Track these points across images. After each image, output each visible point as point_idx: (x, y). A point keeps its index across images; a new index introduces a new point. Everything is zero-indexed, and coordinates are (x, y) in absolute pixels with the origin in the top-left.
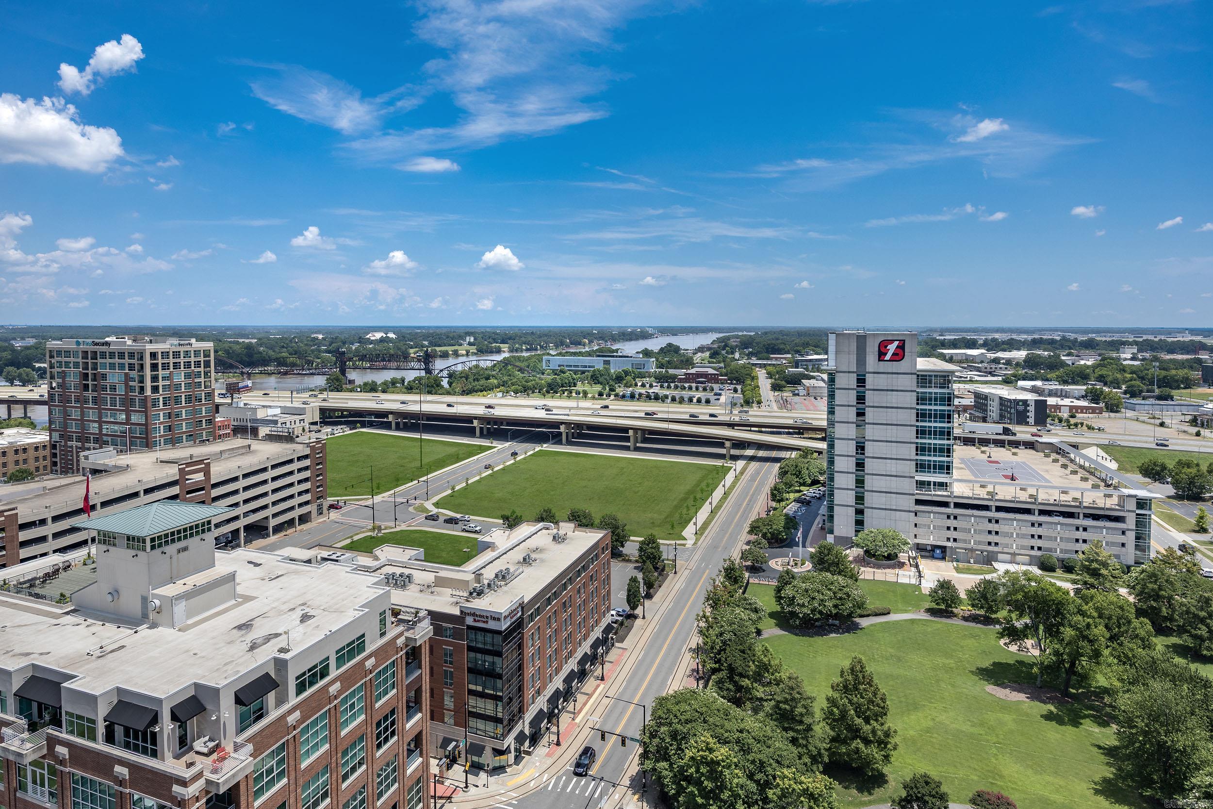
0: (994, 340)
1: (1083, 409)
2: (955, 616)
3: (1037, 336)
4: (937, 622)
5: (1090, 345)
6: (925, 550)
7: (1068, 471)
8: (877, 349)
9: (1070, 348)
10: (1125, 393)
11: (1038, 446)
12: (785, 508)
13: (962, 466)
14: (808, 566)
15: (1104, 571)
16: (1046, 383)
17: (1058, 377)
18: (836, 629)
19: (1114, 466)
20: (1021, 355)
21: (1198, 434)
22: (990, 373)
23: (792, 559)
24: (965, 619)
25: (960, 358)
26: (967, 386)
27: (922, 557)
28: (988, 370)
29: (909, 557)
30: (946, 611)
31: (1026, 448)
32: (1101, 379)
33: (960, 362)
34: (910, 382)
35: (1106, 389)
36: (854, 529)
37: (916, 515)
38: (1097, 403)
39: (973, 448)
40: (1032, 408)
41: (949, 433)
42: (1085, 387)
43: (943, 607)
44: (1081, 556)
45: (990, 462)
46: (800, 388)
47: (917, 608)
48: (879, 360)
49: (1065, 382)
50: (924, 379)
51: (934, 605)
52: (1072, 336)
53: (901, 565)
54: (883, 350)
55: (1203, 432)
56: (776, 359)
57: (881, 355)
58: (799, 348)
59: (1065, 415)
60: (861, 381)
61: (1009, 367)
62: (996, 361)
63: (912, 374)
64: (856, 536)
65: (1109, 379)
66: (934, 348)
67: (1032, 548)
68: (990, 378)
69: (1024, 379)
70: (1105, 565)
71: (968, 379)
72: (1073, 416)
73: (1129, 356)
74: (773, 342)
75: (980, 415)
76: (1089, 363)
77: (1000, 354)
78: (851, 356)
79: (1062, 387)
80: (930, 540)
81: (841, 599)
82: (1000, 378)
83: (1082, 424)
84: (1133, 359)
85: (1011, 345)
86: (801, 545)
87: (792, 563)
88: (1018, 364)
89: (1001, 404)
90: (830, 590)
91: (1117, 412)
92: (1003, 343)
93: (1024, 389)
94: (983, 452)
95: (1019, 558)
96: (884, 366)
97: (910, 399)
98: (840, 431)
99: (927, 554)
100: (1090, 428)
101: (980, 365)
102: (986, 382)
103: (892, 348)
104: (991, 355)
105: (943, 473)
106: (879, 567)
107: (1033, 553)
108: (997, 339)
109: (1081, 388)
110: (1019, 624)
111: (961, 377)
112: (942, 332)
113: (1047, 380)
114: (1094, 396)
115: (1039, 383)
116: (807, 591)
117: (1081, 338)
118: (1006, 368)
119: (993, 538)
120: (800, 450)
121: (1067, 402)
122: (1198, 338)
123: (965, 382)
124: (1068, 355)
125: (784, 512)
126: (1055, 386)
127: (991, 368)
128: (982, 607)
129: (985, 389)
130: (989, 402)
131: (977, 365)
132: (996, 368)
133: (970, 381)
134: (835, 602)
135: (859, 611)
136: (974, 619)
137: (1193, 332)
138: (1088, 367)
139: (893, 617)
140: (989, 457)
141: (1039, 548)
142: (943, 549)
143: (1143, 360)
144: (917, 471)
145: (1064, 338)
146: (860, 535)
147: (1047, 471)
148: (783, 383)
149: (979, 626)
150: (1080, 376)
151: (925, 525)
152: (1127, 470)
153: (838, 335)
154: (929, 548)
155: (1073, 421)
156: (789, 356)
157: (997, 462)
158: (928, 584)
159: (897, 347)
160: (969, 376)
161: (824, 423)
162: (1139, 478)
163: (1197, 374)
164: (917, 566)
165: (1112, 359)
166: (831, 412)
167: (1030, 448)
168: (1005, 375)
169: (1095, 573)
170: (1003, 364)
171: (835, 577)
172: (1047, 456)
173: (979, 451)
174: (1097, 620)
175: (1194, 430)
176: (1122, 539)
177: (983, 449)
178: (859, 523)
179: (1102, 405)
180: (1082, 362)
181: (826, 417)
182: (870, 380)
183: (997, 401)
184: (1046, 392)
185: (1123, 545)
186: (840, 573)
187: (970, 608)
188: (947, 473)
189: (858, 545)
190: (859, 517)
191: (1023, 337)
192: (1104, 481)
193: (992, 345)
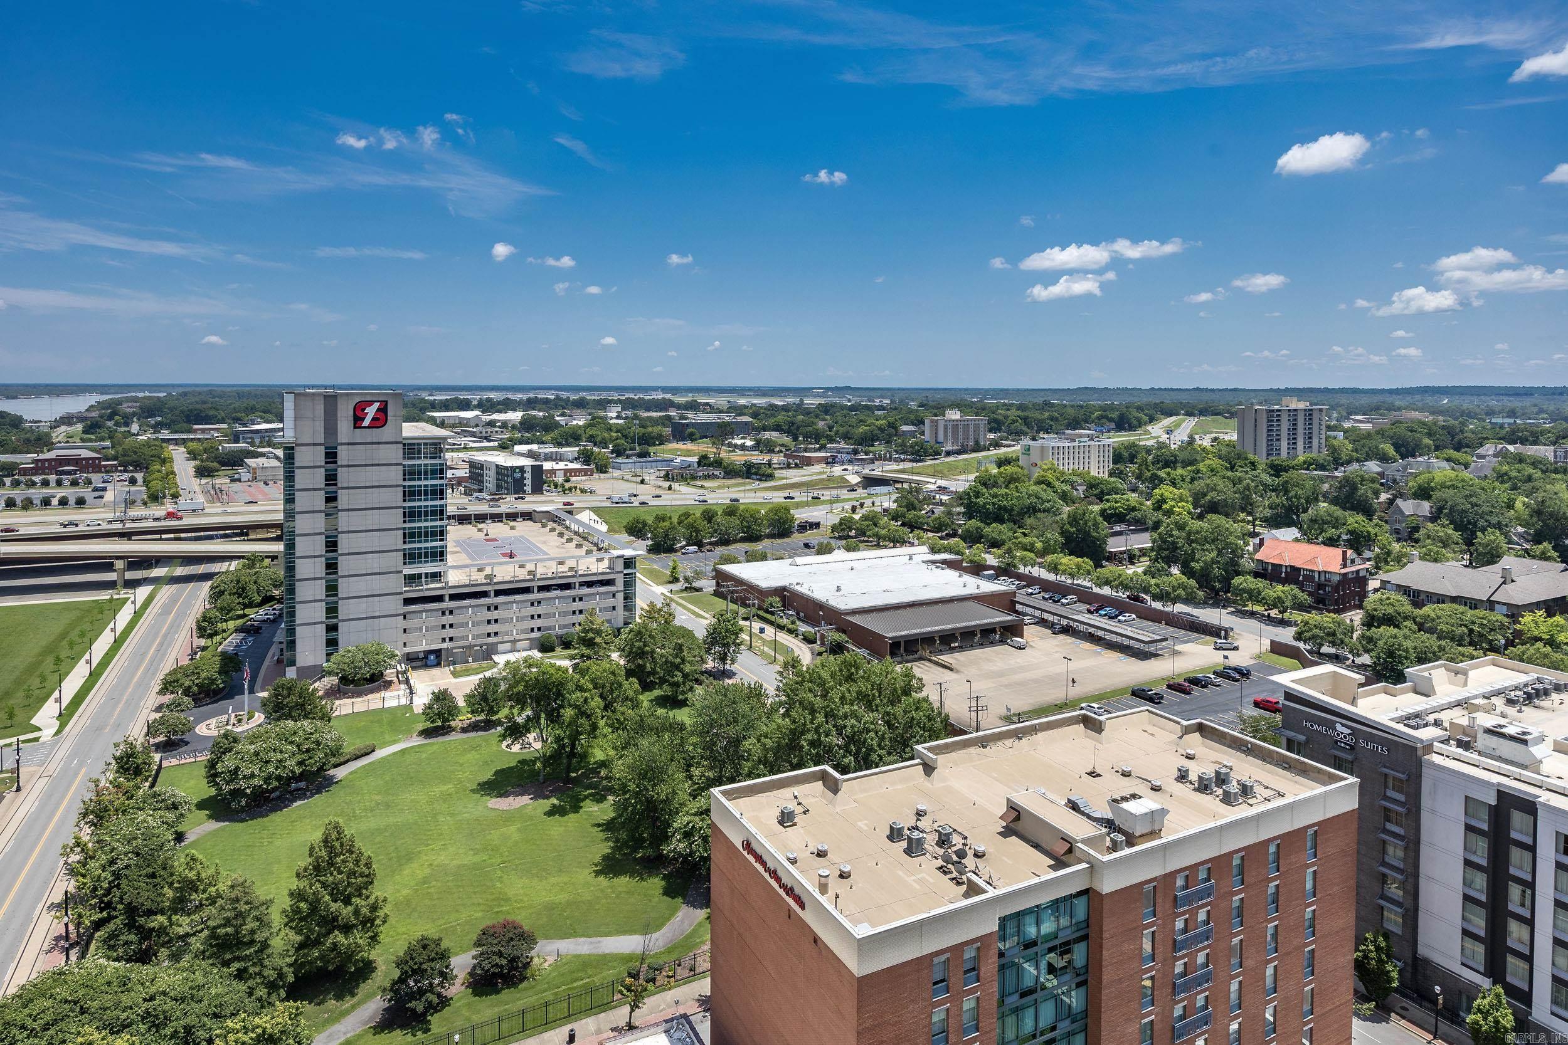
0: (489, 400)
1: (576, 472)
2: (452, 729)
3: (532, 395)
4: (433, 744)
5: (581, 404)
6: (417, 659)
7: (564, 540)
8: (351, 413)
9: (564, 408)
10: (612, 452)
11: (536, 516)
12: (221, 644)
13: (458, 549)
14: (259, 717)
15: (598, 640)
16: (542, 446)
17: (552, 439)
18: (301, 794)
19: (604, 528)
20: (516, 416)
21: (670, 488)
22: (486, 438)
23: (233, 715)
24: (464, 730)
25: (452, 422)
26: (461, 455)
27: (414, 668)
28: (484, 434)
29: (398, 673)
30: (442, 727)
31: (524, 520)
32: (592, 439)
33: (453, 426)
34: (395, 454)
35: (596, 449)
36: (325, 652)
37: (405, 618)
38: (589, 465)
39: (469, 526)
40: (528, 475)
41: (442, 512)
42: (577, 449)
43: (439, 723)
44: (578, 628)
45: (487, 540)
46: (242, 470)
47: (408, 733)
48: (355, 427)
49: (560, 445)
50: (411, 448)
51: (429, 725)
52: (564, 395)
53: (388, 685)
54: (359, 414)
55: (675, 486)
56: (203, 431)
57: (358, 420)
58: (239, 415)
59: (560, 479)
60: (331, 455)
61: (504, 430)
62: (491, 424)
63: (396, 443)
64: (328, 661)
65: (598, 439)
66: (423, 410)
67: (532, 630)
68: (486, 444)
69: (520, 443)
70: (599, 632)
71: (463, 446)
72: (567, 481)
73: (614, 415)
74: (198, 406)
75: (476, 487)
76: (581, 423)
77: (496, 416)
78: (317, 423)
79: (556, 450)
80: (425, 646)
81: (308, 750)
82: (496, 444)
83: (576, 488)
84: (618, 417)
85: (508, 405)
86: (246, 692)
87: (233, 720)
88: (514, 427)
89: (498, 473)
90: (292, 743)
91: (606, 472)
92: (499, 403)
93: (521, 454)
94: (480, 530)
95: (520, 645)
96: (360, 435)
97: (395, 475)
98: (302, 524)
99: (419, 663)
100: (583, 491)
101: (475, 430)
102: (481, 449)
103: (371, 411)
104: (487, 418)
105: (438, 561)
106: (359, 695)
107: (533, 635)
108: (492, 399)
109: (572, 450)
110: (520, 720)
111: (457, 444)
112: (432, 390)
113: (543, 443)
114: (586, 457)
115: (534, 447)
116: (257, 754)
117: (574, 397)
118: (502, 432)
119: (492, 628)
120: (243, 557)
121: (561, 465)
122: (668, 396)
123: (458, 450)
124: (562, 415)
125: (219, 650)
126: (550, 449)
127: (486, 432)
128: (482, 711)
129: (480, 457)
130: (485, 472)
131: (471, 429)
132: (492, 432)
133: (465, 448)
134: (299, 757)
135: (333, 760)
136: (474, 727)
137: (664, 390)
138: (580, 427)
139: (380, 754)
140: (487, 535)
141: (539, 629)
142: (438, 653)
143: (626, 418)
144: (405, 563)
145: (557, 397)
146: (333, 658)
147: (545, 542)
148: (215, 464)
149: (480, 733)
150: (572, 437)
151: (416, 629)
152: (615, 531)
153: (297, 395)
154: (421, 655)
155: (567, 485)
156: (225, 426)
157: (496, 540)
158: (421, 700)
159: (378, 410)
160: (463, 443)
161: (280, 517)
162: (625, 537)
163: (667, 431)
164: (407, 682)
165: (600, 418)
166: (289, 499)
167: (528, 519)
168: (501, 439)
169: (590, 643)
170: (499, 427)
171: (299, 724)
172: (544, 526)
173: (476, 530)
174: (593, 692)
175: (666, 484)
176: (611, 602)
177: (480, 526)
178: (332, 643)
179: (593, 466)
180: (575, 422)
181: (282, 507)
182: (344, 455)
183: (493, 469)
184: (542, 456)
185: (614, 608)
186: (306, 717)
187: (469, 716)
188: (442, 561)
189: (330, 673)
190: (332, 635)
191: (518, 396)
192: (596, 545)
193: (487, 406)
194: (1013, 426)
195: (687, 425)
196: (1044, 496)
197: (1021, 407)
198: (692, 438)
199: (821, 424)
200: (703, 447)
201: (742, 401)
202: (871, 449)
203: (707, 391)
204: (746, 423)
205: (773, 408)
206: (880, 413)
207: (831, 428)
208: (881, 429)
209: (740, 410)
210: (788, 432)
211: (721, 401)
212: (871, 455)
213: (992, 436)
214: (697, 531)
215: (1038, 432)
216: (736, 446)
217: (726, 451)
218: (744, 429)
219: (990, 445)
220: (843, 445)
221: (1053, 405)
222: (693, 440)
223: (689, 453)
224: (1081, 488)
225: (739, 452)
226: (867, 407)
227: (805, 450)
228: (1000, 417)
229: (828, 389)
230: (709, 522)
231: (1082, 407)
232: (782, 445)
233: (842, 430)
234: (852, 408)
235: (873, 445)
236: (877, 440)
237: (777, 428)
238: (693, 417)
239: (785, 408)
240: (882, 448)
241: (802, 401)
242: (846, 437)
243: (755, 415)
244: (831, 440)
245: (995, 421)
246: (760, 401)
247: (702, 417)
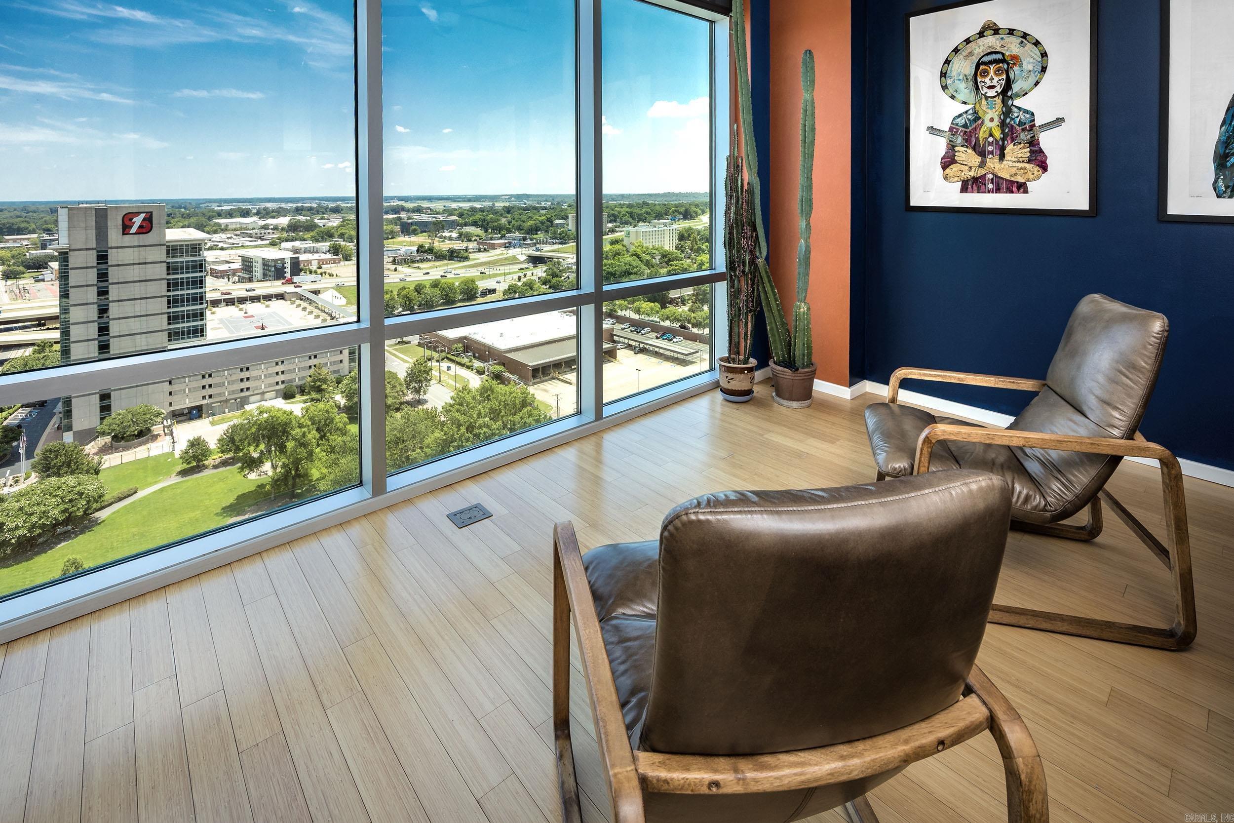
0: (265, 209)
1: (327, 262)
2: (205, 467)
3: (300, 205)
4: (188, 481)
5: (336, 210)
6: (182, 414)
7: (306, 313)
8: (121, 222)
9: (324, 214)
11: (287, 296)
12: (6, 419)
13: (221, 326)
14: (34, 478)
15: (324, 386)
16: (303, 242)
17: (312, 237)
18: (66, 536)
19: (343, 302)
20: (284, 221)
21: (396, 270)
22: (261, 238)
23: (11, 477)
24: (215, 467)
25: (234, 227)
27: (178, 422)
28: (259, 235)
29: (164, 427)
30: (198, 466)
31: (277, 299)
32: (342, 236)
33: (234, 230)
34: (159, 254)
35: (343, 243)
36: (98, 418)
37: (170, 383)
38: (338, 255)
39: (233, 307)
40: (288, 265)
41: (201, 298)
42: (328, 244)
43: (195, 464)
44: (309, 379)
45: (245, 317)
46: (45, 272)
47: (168, 474)
48: (123, 234)
49: (317, 241)
50: (174, 249)
51: (185, 466)
52: (325, 204)
53: (155, 437)
54: (127, 223)
55: (399, 268)
56: (13, 241)
57: (126, 227)
59: (314, 267)
60: (103, 258)
61: (275, 231)
62: (265, 227)
63: (160, 245)
64: (101, 424)
67: (277, 383)
68: (260, 242)
69: (287, 241)
70: (324, 381)
71: (240, 245)
72: (320, 268)
75: (247, 276)
76: (335, 224)
77: (270, 221)
78: (90, 232)
79: (314, 245)
80: (188, 403)
81: (71, 501)
82: (268, 242)
83: (325, 273)
85: (279, 212)
86: (23, 457)
87: (11, 481)
88: (283, 229)
89: (264, 265)
90: (56, 496)
91: (350, 260)
92: (273, 211)
93: (285, 249)
94: (241, 310)
95: (267, 396)
96: (128, 240)
97: (160, 271)
98: (77, 314)
99: (184, 418)
100: (331, 275)
101: (251, 232)
102: (256, 247)
103: (138, 221)
104: (262, 223)
105: (198, 336)
106: (127, 448)
107: (278, 387)
108: (268, 208)
109: (325, 245)
110: (256, 455)
111: (233, 244)
112: (221, 202)
113: (304, 240)
114: (335, 250)
115: (297, 243)
116: (21, 509)
117: (332, 205)
118: (273, 233)
119: (244, 385)
120: (33, 344)
121: (316, 256)
124: (322, 218)
125: (4, 424)
126: (309, 244)
127: (261, 234)
128: (230, 450)
129: (250, 253)
130: (254, 264)
131: (248, 232)
132: (265, 233)
133: (242, 246)
134: (62, 507)
135: (95, 506)
136: (225, 463)
137: (400, 199)
138: (334, 227)
139: (140, 494)
140: (246, 313)
141: (283, 382)
142: (199, 408)
144: (170, 340)
145: (319, 206)
146: (105, 422)
147: (291, 315)
148: (21, 268)
149: (228, 468)
150: (327, 235)
151: (180, 391)
152: (352, 304)
153: (71, 210)
154: (186, 411)
155: (319, 271)
156: (33, 235)
157: (252, 316)
158: (182, 446)
159: (144, 219)
160: (241, 243)
163: (398, 228)
164: (171, 434)
165: (349, 220)
166: (65, 295)
167: (280, 299)
168: (272, 238)
169: (319, 390)
170: (272, 229)
171: (63, 480)
172: (292, 303)
173: (237, 309)
174: (311, 427)
175: (393, 267)
176: (340, 357)
177: (241, 306)
178: (105, 409)
179: (340, 256)
180: (330, 224)
181: (58, 303)
182: (114, 257)
183: (260, 261)
184: (303, 250)
185: (341, 361)
186: (72, 473)
187: (220, 455)
188: (201, 336)
189: (103, 434)
190: (106, 403)
191: (290, 205)
192: (330, 315)
193: (264, 214)
194: (623, 219)
195: (412, 223)
196: (634, 264)
197: (630, 206)
198: (415, 233)
199: (503, 221)
200: (422, 239)
201: (454, 205)
202: (535, 236)
203: (430, 199)
204: (453, 221)
205: (473, 210)
206: (544, 212)
207: (509, 223)
208: (542, 223)
209: (450, 212)
210: (482, 226)
211: (439, 206)
212: (534, 241)
213: (610, 225)
214: (410, 301)
215: (638, 222)
216: (445, 238)
217: (439, 242)
218: (452, 225)
219: (609, 231)
220: (517, 234)
221: (648, 204)
222: (415, 235)
223: (412, 244)
224: (658, 258)
225: (447, 242)
226: (535, 208)
227: (491, 239)
228: (616, 213)
229: (512, 196)
230: (419, 293)
231: (665, 205)
232: (477, 236)
233: (517, 224)
234: (526, 209)
235: (537, 234)
236: (539, 230)
237: (475, 224)
238: (417, 217)
239: (482, 210)
240: (542, 235)
241: (493, 205)
242: (519, 229)
243: (461, 215)
244: (509, 231)
245: (613, 215)
246: (466, 205)
247: (424, 218)
